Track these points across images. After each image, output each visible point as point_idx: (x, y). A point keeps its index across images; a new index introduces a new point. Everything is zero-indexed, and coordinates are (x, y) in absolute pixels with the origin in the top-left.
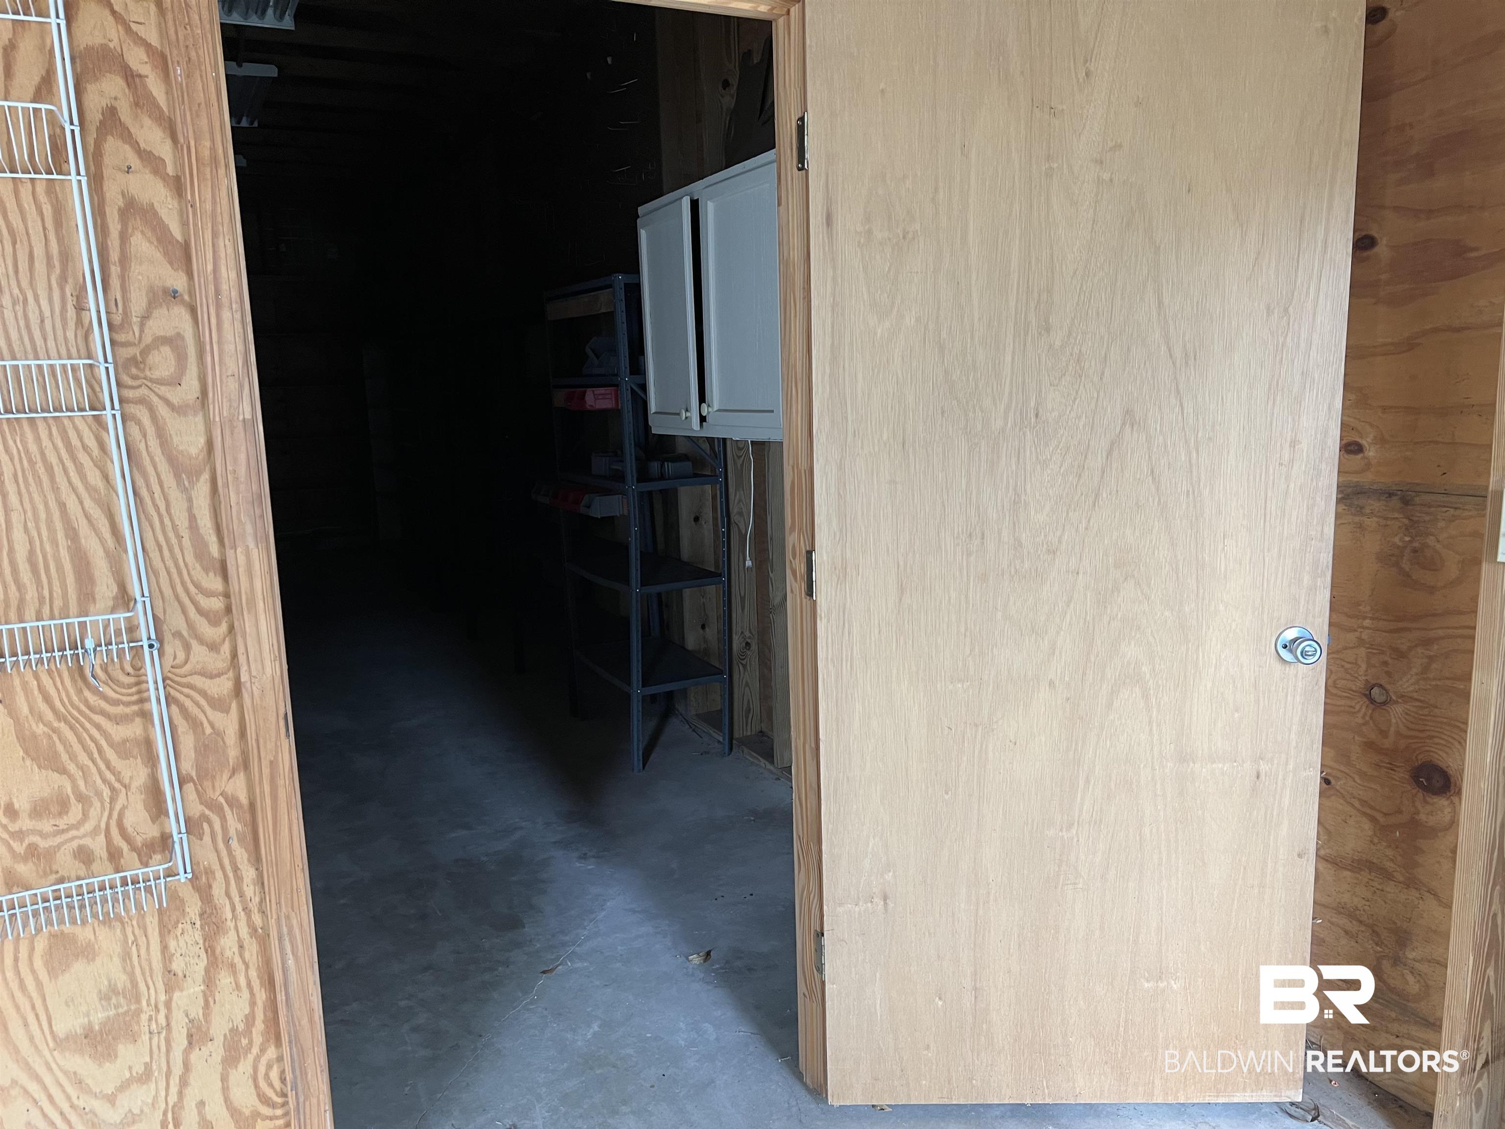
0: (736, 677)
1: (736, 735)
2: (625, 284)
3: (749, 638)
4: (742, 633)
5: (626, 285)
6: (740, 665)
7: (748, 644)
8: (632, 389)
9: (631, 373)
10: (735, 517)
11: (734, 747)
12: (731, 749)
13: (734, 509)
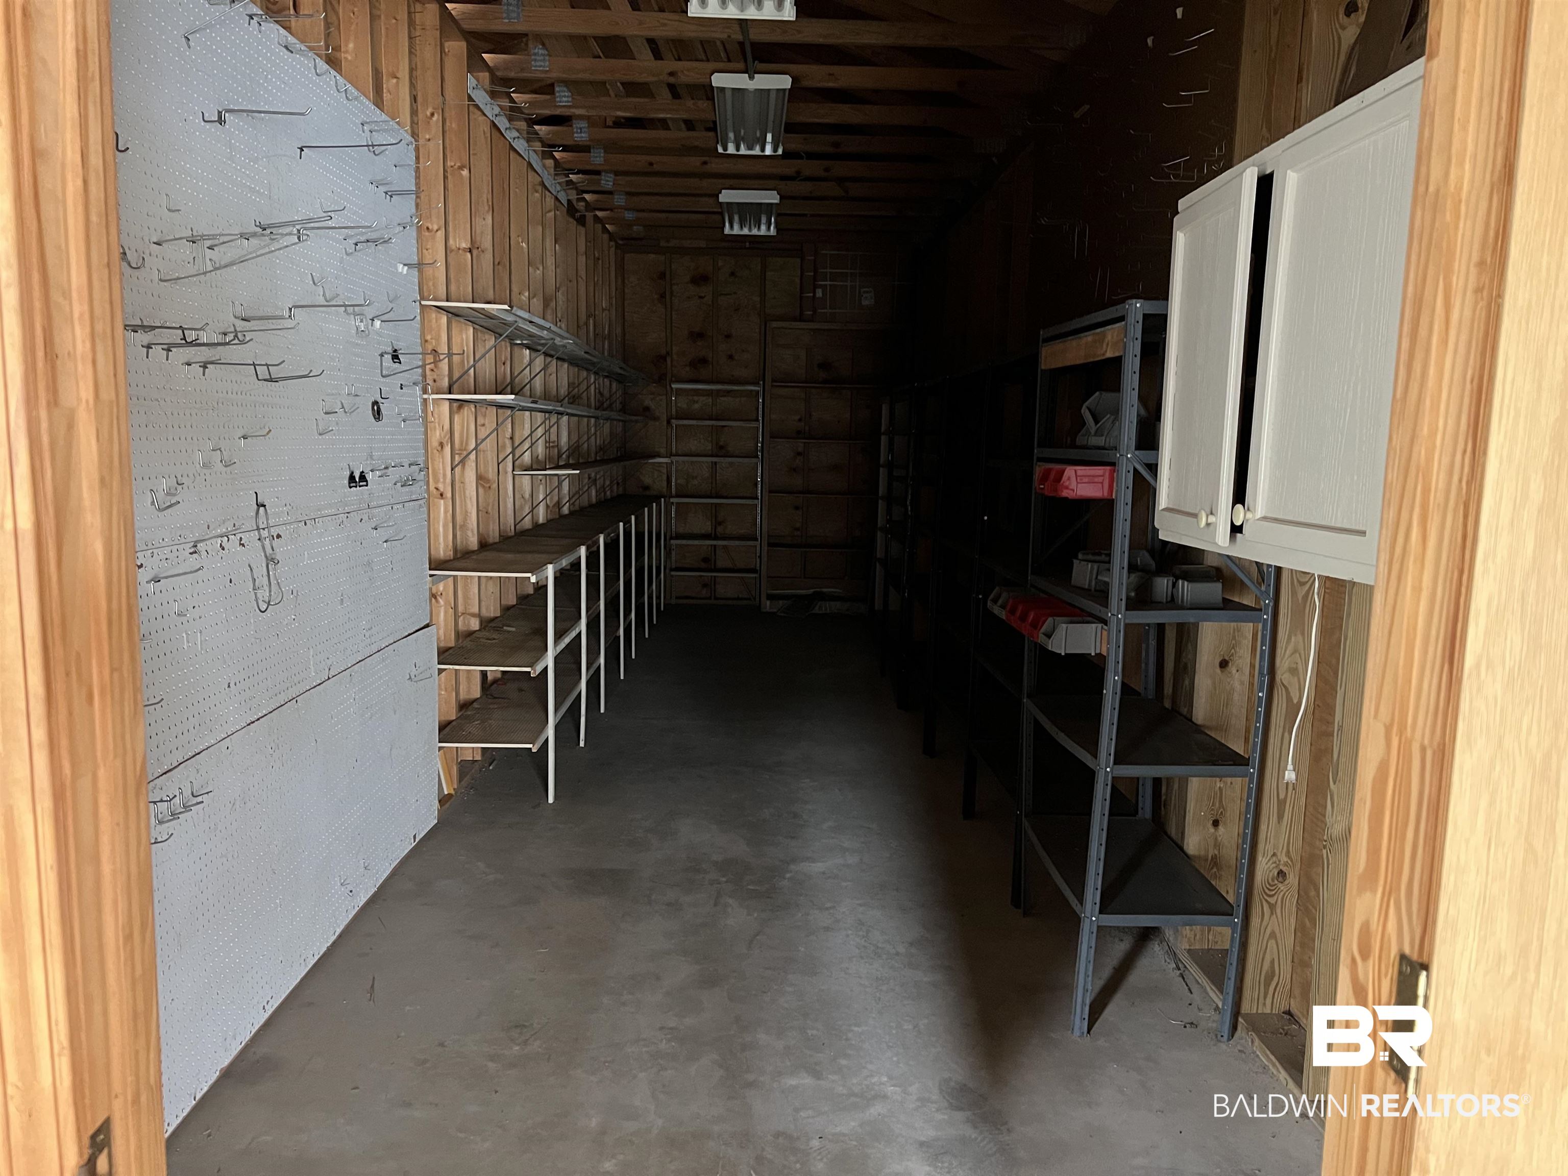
0: (1255, 921)
1: (1246, 1008)
2: (1144, 315)
3: (1286, 864)
4: (1274, 855)
5: (1146, 317)
6: (1264, 903)
7: (1281, 873)
8: (1135, 469)
9: (1139, 447)
10: (1282, 675)
11: (1239, 1028)
12: (1234, 1027)
13: (1283, 663)
